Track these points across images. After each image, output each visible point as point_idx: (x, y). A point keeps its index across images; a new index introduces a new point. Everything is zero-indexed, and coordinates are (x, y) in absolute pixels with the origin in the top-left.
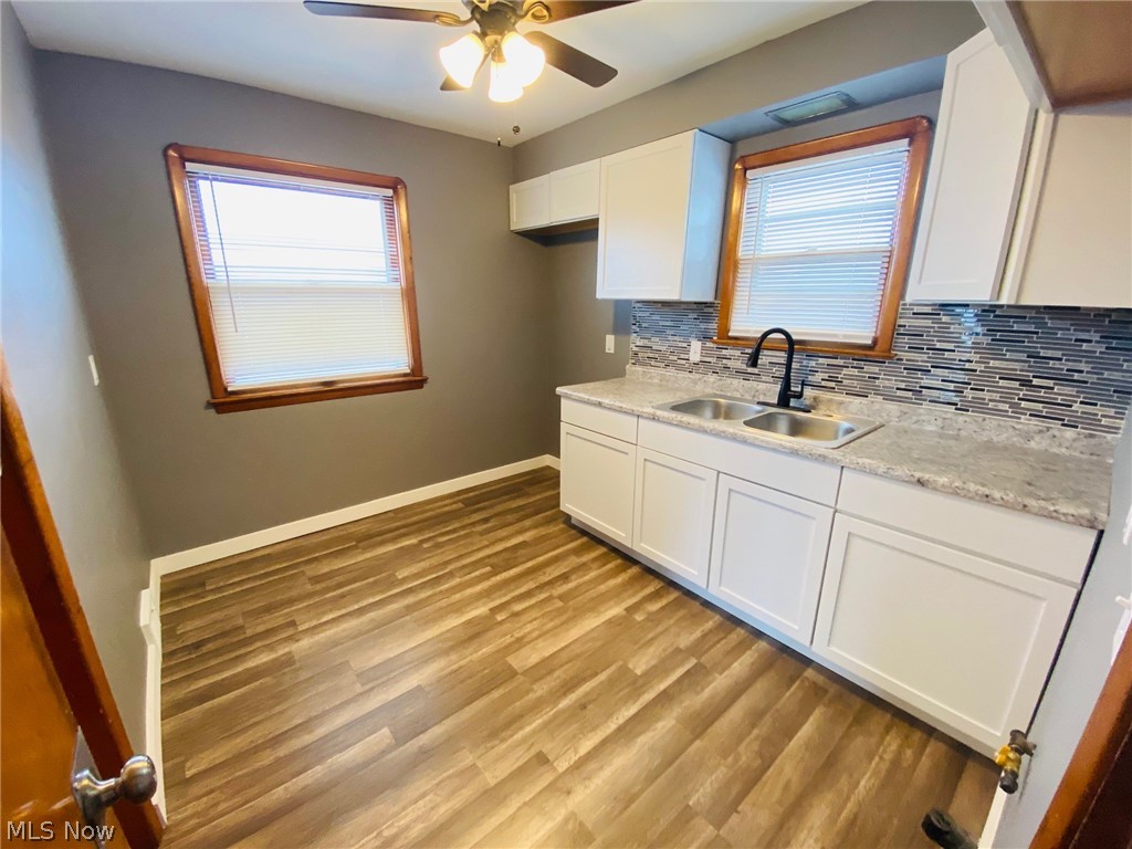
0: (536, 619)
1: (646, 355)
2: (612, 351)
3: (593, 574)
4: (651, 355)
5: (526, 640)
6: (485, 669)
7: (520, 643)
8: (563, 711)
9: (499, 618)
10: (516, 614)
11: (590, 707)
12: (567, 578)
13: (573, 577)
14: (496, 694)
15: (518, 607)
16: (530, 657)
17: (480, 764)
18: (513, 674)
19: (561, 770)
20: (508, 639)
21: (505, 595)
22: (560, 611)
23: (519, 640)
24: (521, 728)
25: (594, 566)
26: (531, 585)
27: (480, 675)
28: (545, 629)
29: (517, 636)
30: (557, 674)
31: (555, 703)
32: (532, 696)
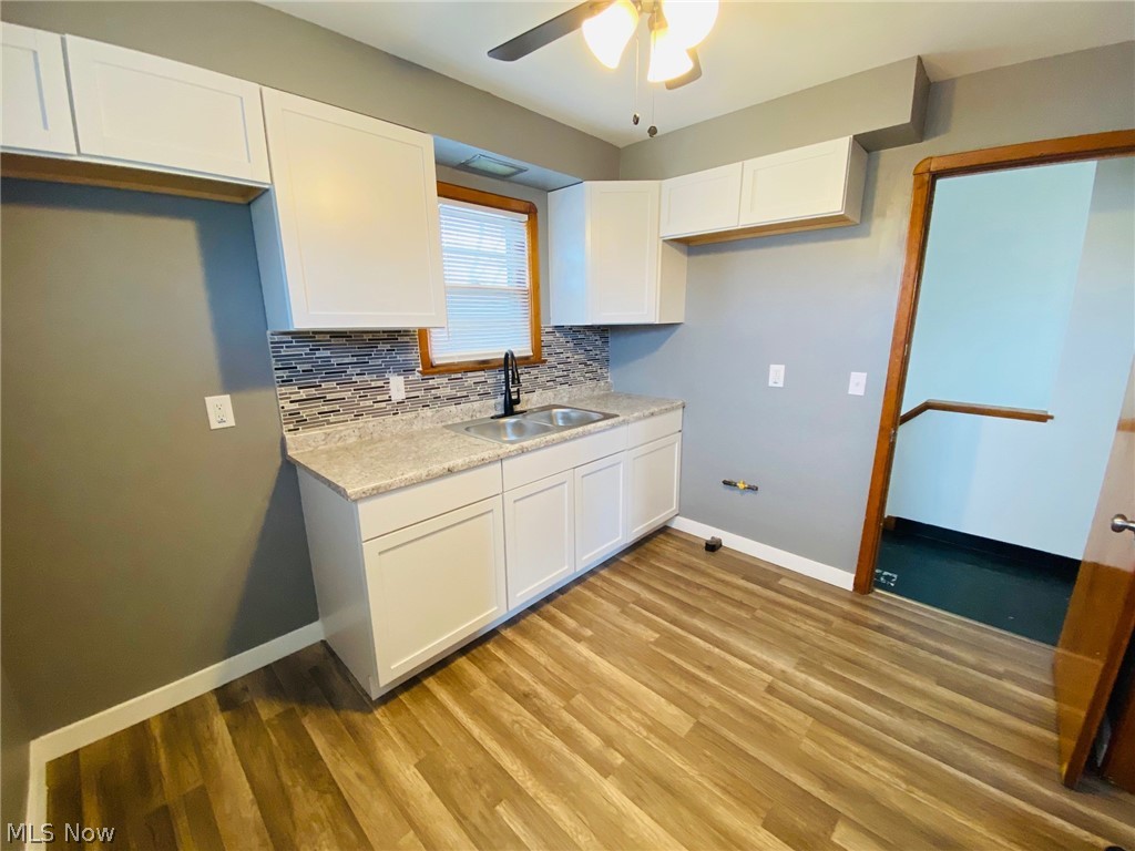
0: (612, 718)
1: (316, 411)
2: (231, 422)
3: (515, 668)
4: (326, 409)
5: (649, 723)
6: (705, 755)
7: (655, 727)
8: (719, 680)
9: (620, 760)
10: (609, 742)
11: (707, 664)
12: (526, 695)
13: (523, 688)
14: (732, 737)
15: (594, 742)
16: (671, 714)
17: (804, 732)
18: (699, 725)
19: (771, 678)
20: (654, 742)
21: (570, 764)
22: (591, 695)
23: (650, 729)
24: (754, 708)
25: (499, 669)
26: (545, 734)
27: (716, 759)
28: (625, 706)
29: (645, 733)
30: (684, 690)
31: (715, 687)
32: (717, 705)
